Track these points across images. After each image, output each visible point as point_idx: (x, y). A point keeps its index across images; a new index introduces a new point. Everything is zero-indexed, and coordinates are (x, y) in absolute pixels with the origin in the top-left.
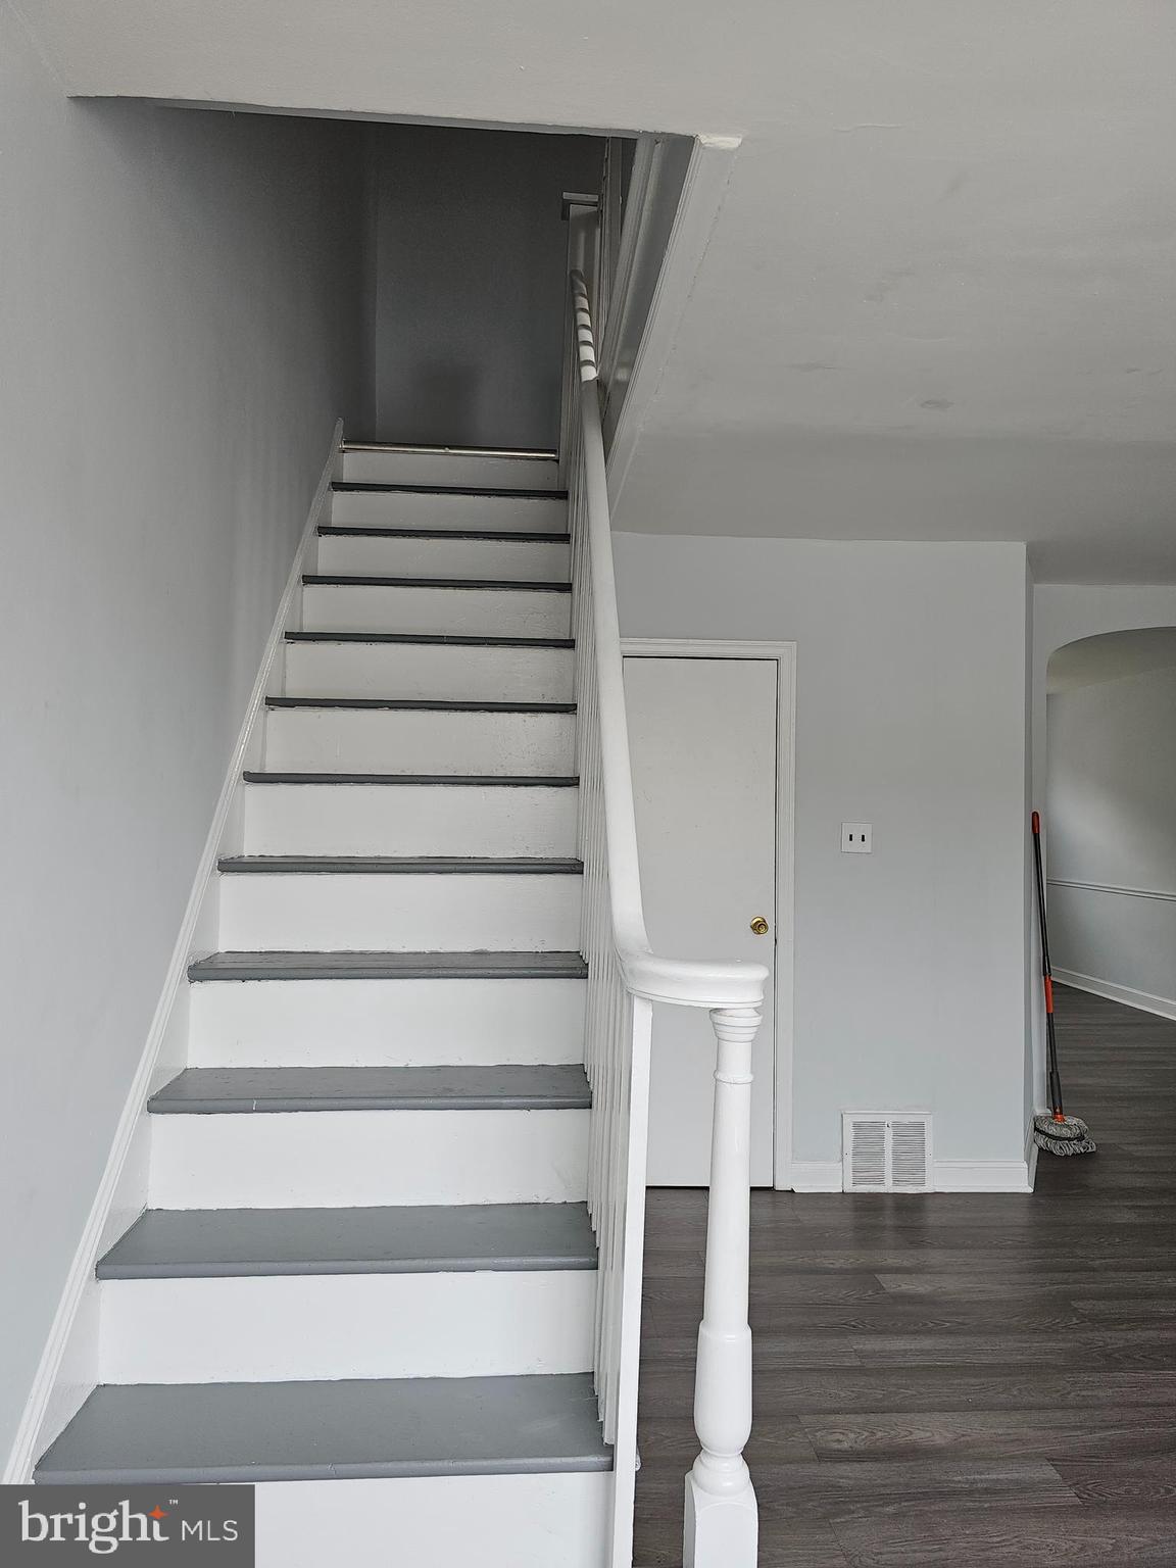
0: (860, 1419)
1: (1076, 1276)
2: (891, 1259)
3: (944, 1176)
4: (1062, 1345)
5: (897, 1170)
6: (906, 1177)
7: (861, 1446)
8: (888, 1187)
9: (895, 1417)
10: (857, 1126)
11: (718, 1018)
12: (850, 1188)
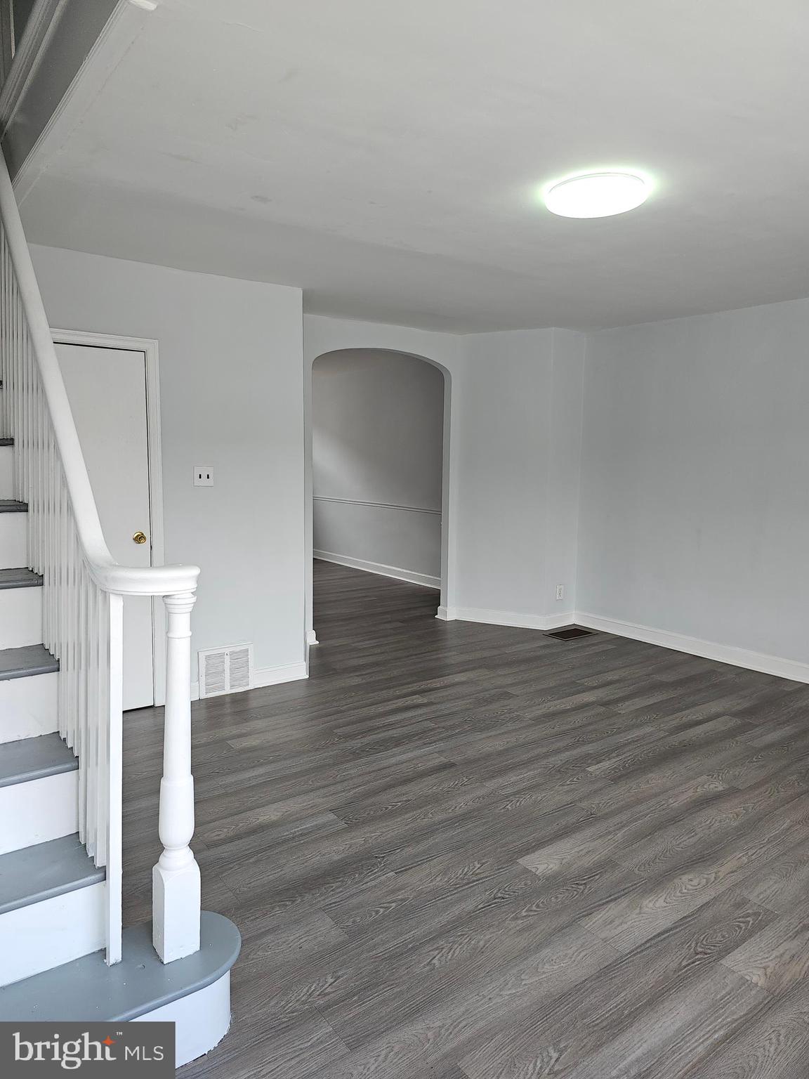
0: (229, 820)
1: (335, 716)
2: (235, 731)
3: (260, 677)
4: (331, 753)
5: (233, 679)
6: (237, 683)
7: (231, 834)
8: (228, 690)
9: (249, 814)
10: (208, 657)
11: (168, 601)
12: (203, 696)
